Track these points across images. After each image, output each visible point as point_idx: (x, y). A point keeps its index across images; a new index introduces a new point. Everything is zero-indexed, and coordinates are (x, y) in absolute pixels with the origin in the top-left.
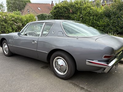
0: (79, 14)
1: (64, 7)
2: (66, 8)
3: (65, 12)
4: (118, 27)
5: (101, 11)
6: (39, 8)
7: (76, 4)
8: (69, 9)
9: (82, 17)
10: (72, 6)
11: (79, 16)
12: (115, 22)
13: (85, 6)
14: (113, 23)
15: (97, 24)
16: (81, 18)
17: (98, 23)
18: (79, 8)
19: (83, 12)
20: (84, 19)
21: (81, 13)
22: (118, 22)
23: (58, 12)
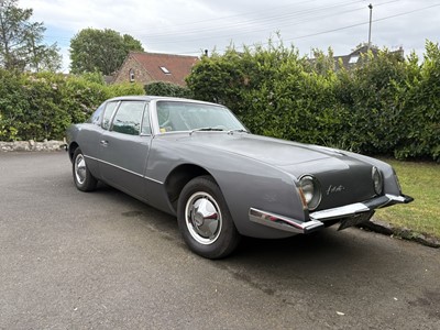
0: (264, 90)
1: (224, 68)
2: (229, 71)
3: (227, 81)
5: (326, 85)
6: (164, 69)
7: (259, 60)
8: (238, 74)
9: (273, 99)
10: (247, 65)
11: (265, 95)
12: (363, 120)
13: (283, 68)
14: (360, 121)
16: (270, 101)
17: (318, 118)
18: (268, 73)
19: (276, 84)
20: (279, 106)
21: (271, 87)
22: (371, 119)
23: (206, 80)
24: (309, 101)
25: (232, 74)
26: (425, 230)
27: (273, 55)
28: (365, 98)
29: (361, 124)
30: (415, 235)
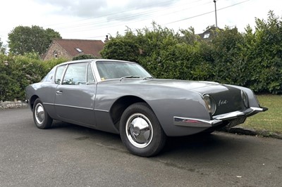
0: (154, 56)
1: (126, 44)
2: (129, 46)
3: (129, 52)
4: (230, 79)
5: (195, 51)
7: (149, 38)
8: (136, 46)
10: (141, 40)
11: (155, 60)
12: (222, 71)
13: (165, 41)
14: (220, 71)
15: (191, 74)
16: (159, 63)
17: (192, 72)
18: (156, 45)
19: (161, 52)
20: (165, 66)
21: (158, 54)
22: (227, 70)
23: (115, 52)
24: (185, 62)
25: (132, 47)
26: (276, 130)
27: (158, 33)
28: (221, 57)
29: (221, 74)
30: (271, 133)
